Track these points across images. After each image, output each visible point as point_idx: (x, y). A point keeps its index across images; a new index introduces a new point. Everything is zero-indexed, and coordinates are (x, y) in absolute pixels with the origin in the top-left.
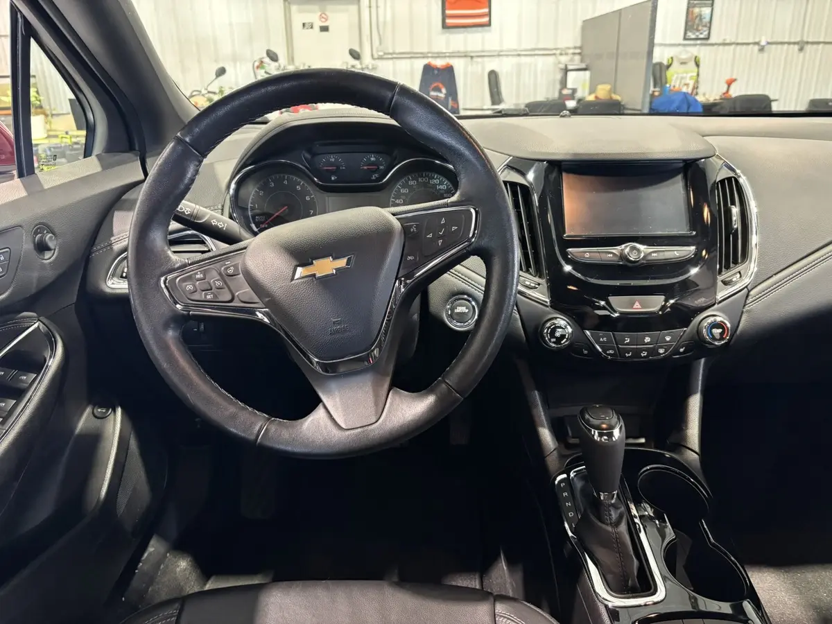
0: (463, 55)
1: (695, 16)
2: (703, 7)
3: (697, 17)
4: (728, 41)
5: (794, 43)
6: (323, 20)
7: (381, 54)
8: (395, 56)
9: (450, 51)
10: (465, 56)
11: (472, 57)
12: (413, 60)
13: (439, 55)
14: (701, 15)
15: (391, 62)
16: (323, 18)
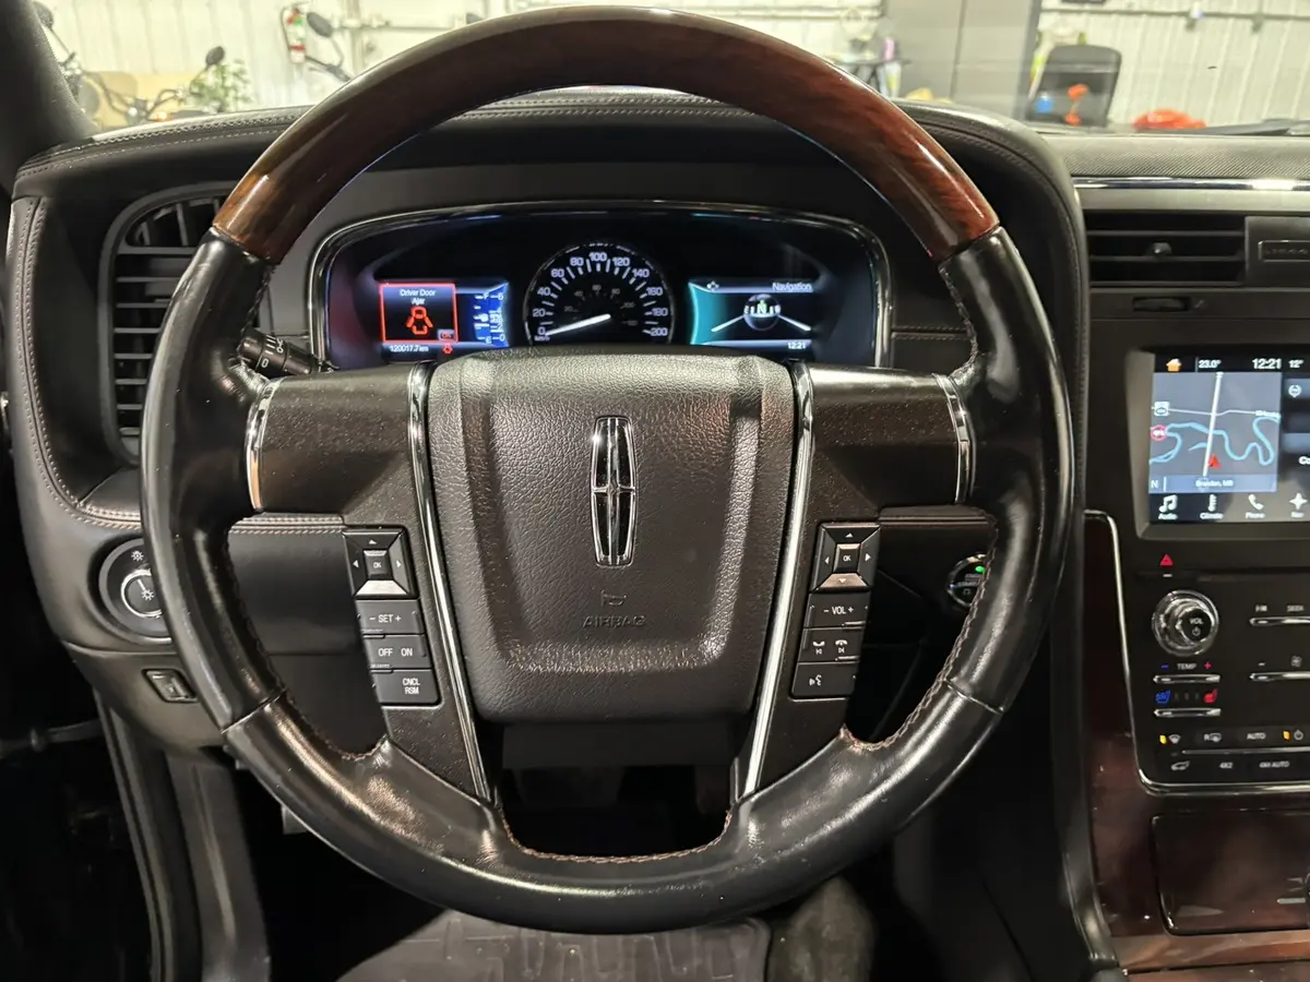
4: (1136, 8)
5: (1247, 17)
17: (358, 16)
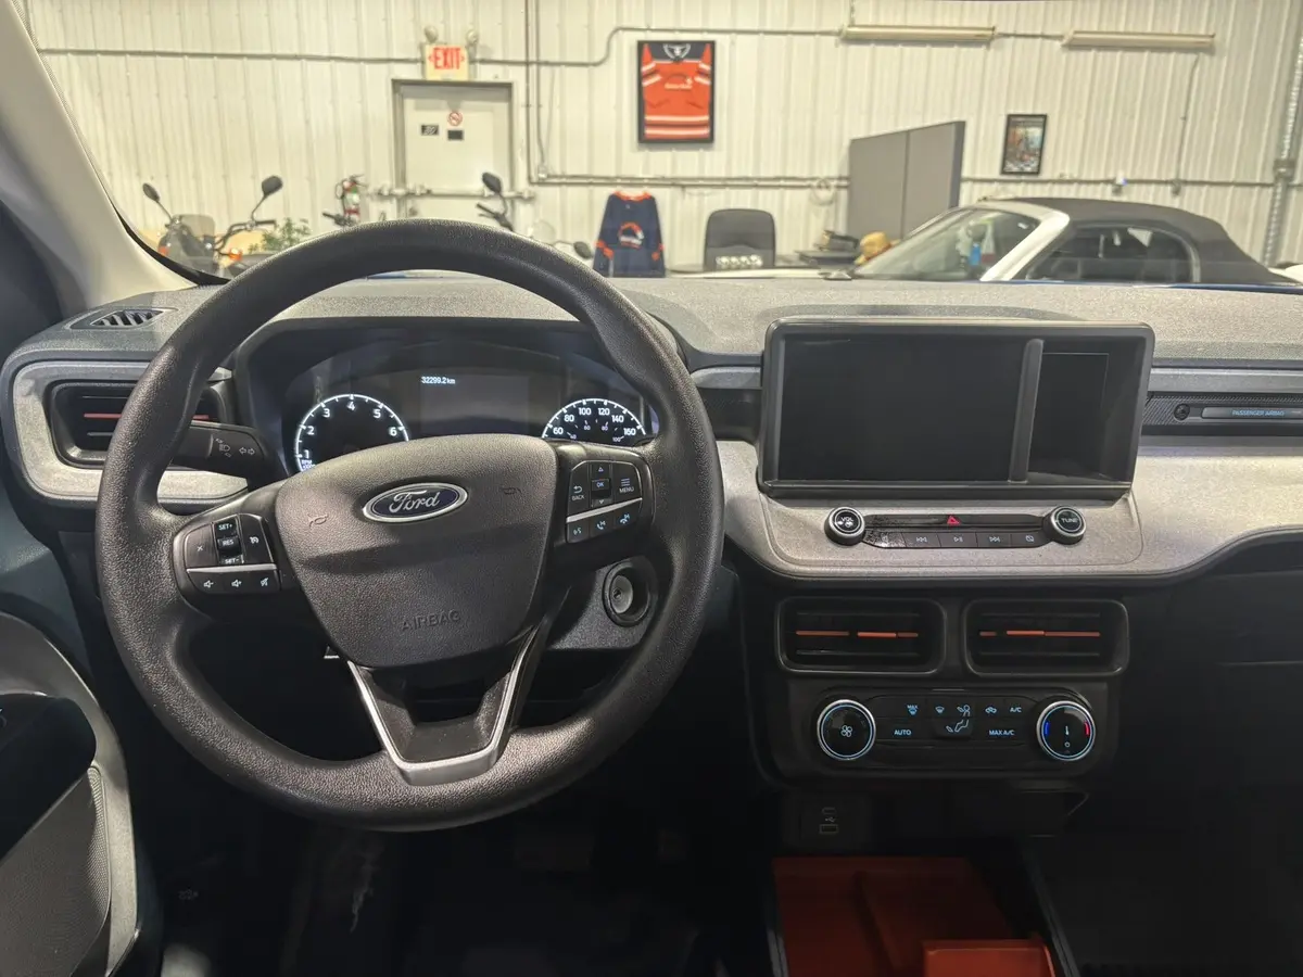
0: (669, 183)
1: (1017, 139)
2: (1030, 126)
3: (1021, 140)
4: (1067, 177)
5: (1166, 182)
6: (454, 122)
7: (543, 176)
8: (564, 180)
9: (651, 176)
10: (673, 185)
11: (683, 187)
12: (591, 188)
13: (633, 182)
14: (1027, 138)
15: (557, 190)
16: (454, 118)
17: (405, 187)
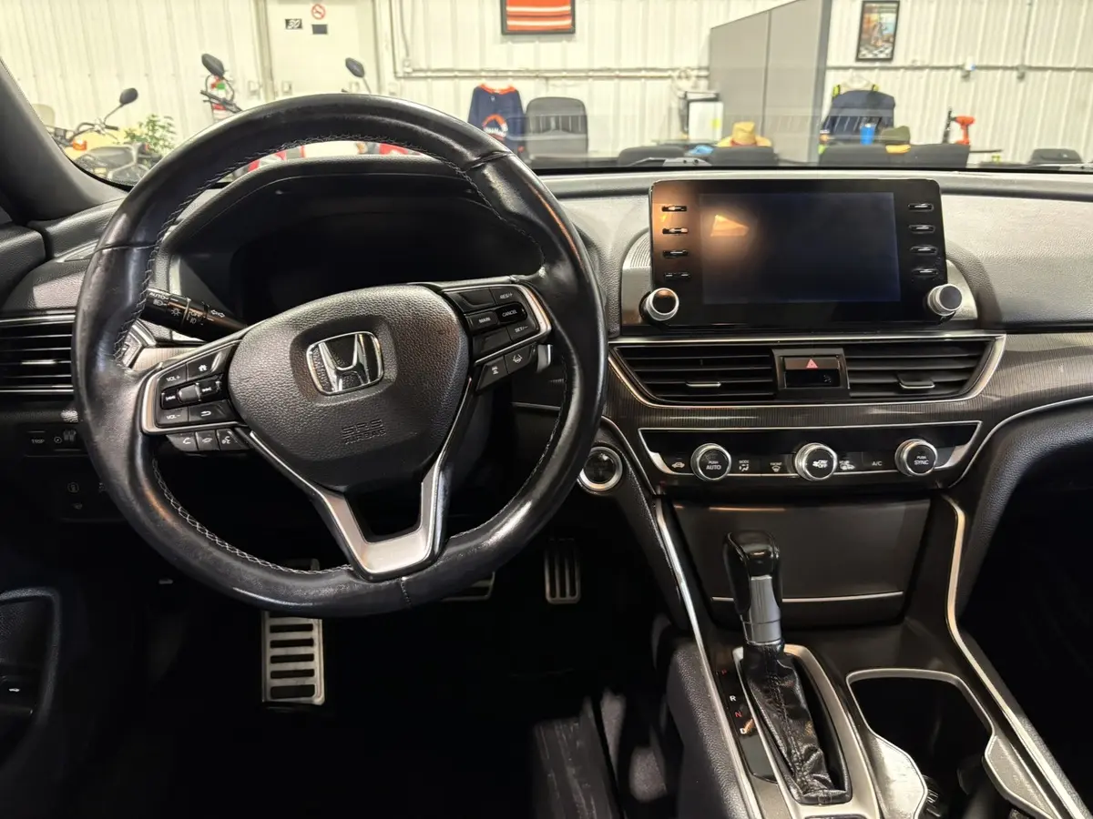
0: (534, 75)
1: (872, 25)
2: (883, 12)
3: (875, 26)
4: (919, 64)
5: (1012, 68)
6: (318, 15)
8: (429, 74)
9: (515, 68)
10: (537, 77)
11: (547, 79)
12: (457, 80)
13: (497, 75)
14: (881, 25)
16: (317, 12)
